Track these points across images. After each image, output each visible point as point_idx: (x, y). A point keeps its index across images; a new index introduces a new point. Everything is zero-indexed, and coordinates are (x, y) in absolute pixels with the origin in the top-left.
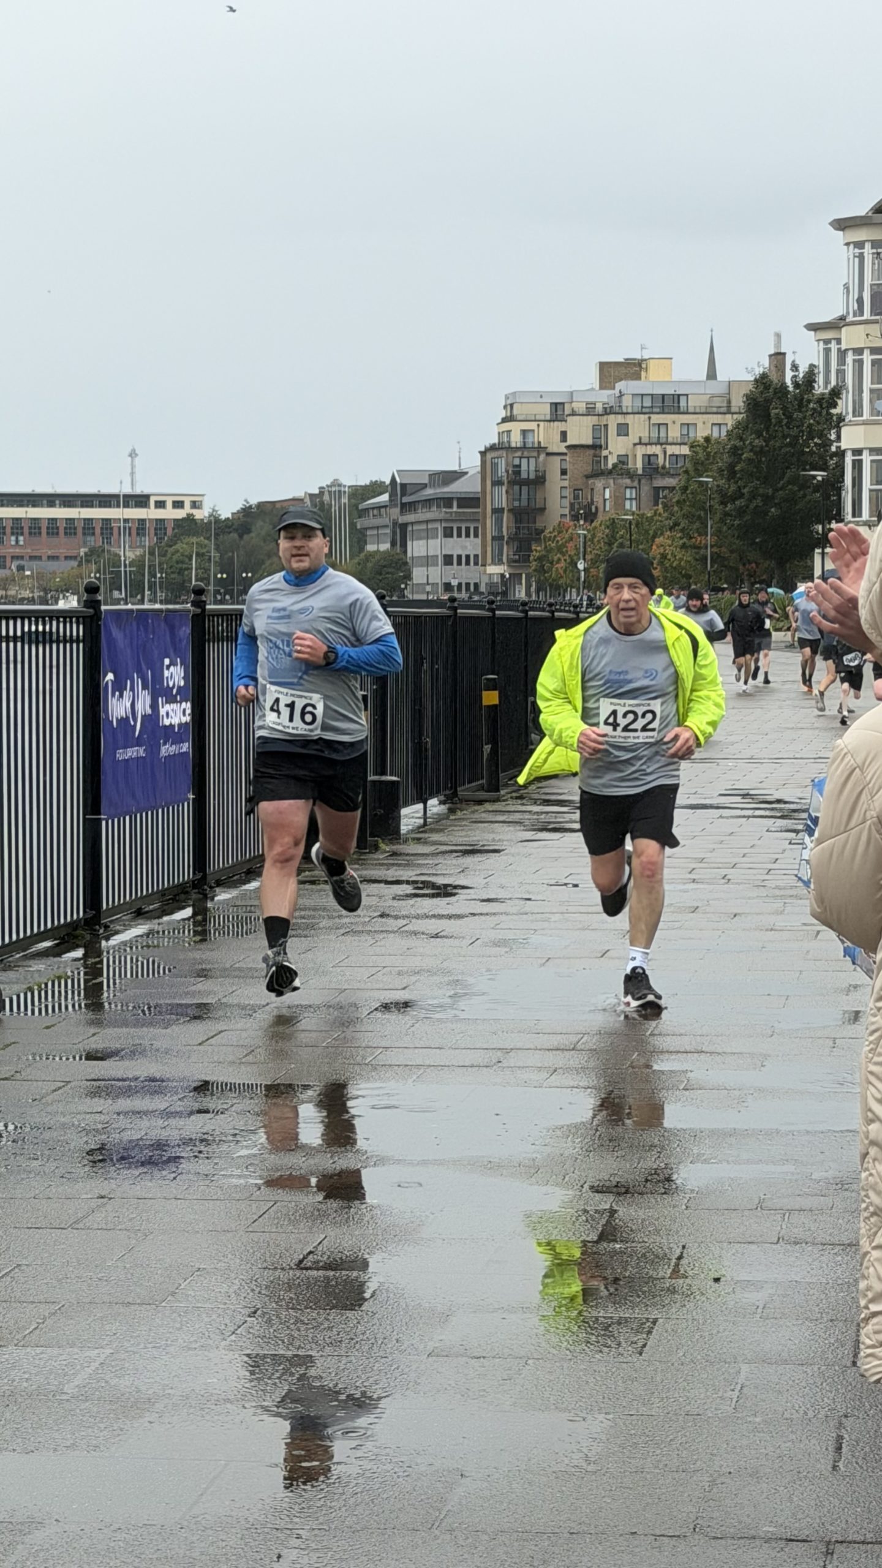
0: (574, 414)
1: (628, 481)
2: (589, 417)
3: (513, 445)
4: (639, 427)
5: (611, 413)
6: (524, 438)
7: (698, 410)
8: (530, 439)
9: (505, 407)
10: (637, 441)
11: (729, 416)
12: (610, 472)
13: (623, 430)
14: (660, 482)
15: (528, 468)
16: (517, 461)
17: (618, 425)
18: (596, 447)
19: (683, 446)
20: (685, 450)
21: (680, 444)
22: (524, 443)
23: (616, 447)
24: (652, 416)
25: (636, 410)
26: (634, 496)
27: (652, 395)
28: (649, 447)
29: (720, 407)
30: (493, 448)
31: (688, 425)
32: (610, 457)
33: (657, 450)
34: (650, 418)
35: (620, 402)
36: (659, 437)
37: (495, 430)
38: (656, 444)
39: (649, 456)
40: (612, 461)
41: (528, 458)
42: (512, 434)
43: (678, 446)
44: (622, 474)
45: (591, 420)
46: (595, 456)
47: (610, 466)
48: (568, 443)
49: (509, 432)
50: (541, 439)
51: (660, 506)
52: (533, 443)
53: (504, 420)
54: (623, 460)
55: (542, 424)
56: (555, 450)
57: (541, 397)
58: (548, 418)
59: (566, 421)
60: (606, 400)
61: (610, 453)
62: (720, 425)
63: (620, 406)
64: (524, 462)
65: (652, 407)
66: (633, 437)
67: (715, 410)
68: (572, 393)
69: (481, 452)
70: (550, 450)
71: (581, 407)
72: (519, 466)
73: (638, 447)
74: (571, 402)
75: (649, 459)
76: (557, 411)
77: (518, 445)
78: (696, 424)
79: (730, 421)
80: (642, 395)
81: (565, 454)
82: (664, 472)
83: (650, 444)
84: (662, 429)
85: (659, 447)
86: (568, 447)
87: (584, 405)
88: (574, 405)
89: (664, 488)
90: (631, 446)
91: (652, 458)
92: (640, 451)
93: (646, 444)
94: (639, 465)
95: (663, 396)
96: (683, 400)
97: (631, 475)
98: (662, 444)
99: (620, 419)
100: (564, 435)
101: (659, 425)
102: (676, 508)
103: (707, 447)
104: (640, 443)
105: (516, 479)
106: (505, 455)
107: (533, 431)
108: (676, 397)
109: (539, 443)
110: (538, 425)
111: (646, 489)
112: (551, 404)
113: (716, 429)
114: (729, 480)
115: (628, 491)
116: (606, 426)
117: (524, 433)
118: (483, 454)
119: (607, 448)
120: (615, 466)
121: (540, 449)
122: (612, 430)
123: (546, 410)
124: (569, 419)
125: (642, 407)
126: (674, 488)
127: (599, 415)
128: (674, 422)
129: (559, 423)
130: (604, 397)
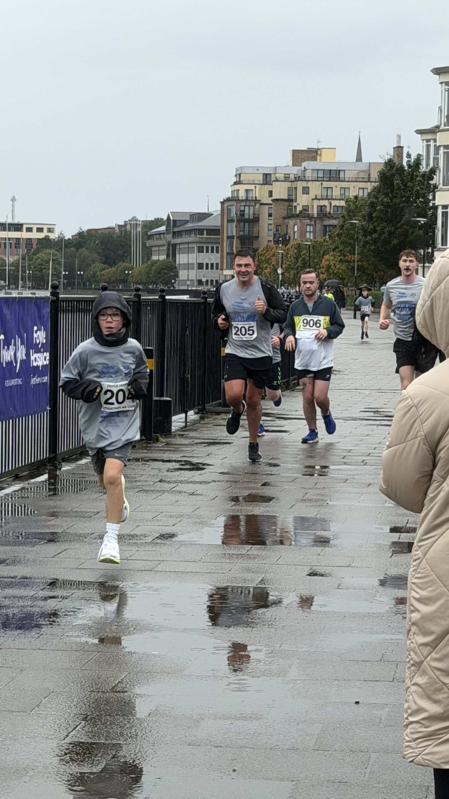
0: (277, 180)
1: (308, 221)
2: (286, 183)
3: (240, 198)
4: (315, 189)
5: (299, 180)
6: (247, 194)
7: (351, 180)
8: (250, 195)
9: (236, 175)
10: (314, 197)
11: (369, 184)
12: (298, 216)
13: (306, 191)
14: (327, 222)
15: (249, 212)
16: (242, 208)
17: (303, 187)
18: (290, 200)
19: (341, 201)
20: (343, 203)
22: (247, 197)
23: (302, 201)
24: (323, 182)
25: (314, 179)
26: (312, 230)
27: (323, 170)
28: (321, 201)
29: (363, 178)
30: (228, 200)
31: (345, 188)
32: (298, 206)
33: (326, 203)
34: (322, 184)
35: (304, 174)
36: (327, 196)
37: (230, 189)
38: (325, 199)
39: (321, 206)
40: (299, 209)
41: (249, 206)
42: (240, 192)
43: (339, 201)
44: (305, 217)
45: (287, 185)
46: (289, 206)
47: (298, 212)
48: (273, 198)
49: (238, 190)
50: (257, 195)
51: (327, 236)
52: (252, 197)
53: (235, 184)
54: (305, 209)
55: (257, 186)
56: (266, 202)
57: (257, 170)
58: (261, 182)
59: (272, 185)
60: (296, 173)
61: (298, 204)
62: (363, 189)
63: (305, 177)
64: (247, 208)
65: (323, 177)
66: (312, 195)
67: (361, 180)
68: (276, 168)
70: (262, 202)
71: (281, 177)
72: (244, 211)
73: (315, 201)
74: (275, 174)
75: (321, 208)
76: (267, 179)
77: (243, 199)
78: (349, 188)
79: (369, 186)
80: (318, 170)
81: (271, 204)
82: (330, 216)
83: (322, 199)
84: (329, 190)
85: (327, 201)
86: (274, 200)
87: (283, 175)
88: (277, 175)
89: (330, 226)
90: (311, 200)
91: (323, 208)
92: (316, 203)
93: (319, 199)
94: (315, 212)
95: (330, 170)
96: (342, 173)
97: (310, 217)
98: (329, 200)
99: (304, 184)
100: (271, 193)
101: (327, 188)
102: (337, 238)
103: (356, 202)
104: (316, 199)
105: (242, 219)
106: (235, 204)
107: (252, 190)
108: (338, 171)
109: (256, 197)
110: (255, 187)
111: (319, 226)
112: (263, 174)
113: (361, 191)
114: (368, 222)
115: (308, 227)
116: (296, 188)
117: (247, 191)
118: (222, 203)
119: (296, 201)
120: (301, 212)
121: (256, 201)
122: (300, 191)
123: (260, 178)
124: (274, 183)
125: (318, 177)
126: (335, 226)
127: (291, 181)
128: (336, 187)
129: (268, 186)
130: (295, 171)
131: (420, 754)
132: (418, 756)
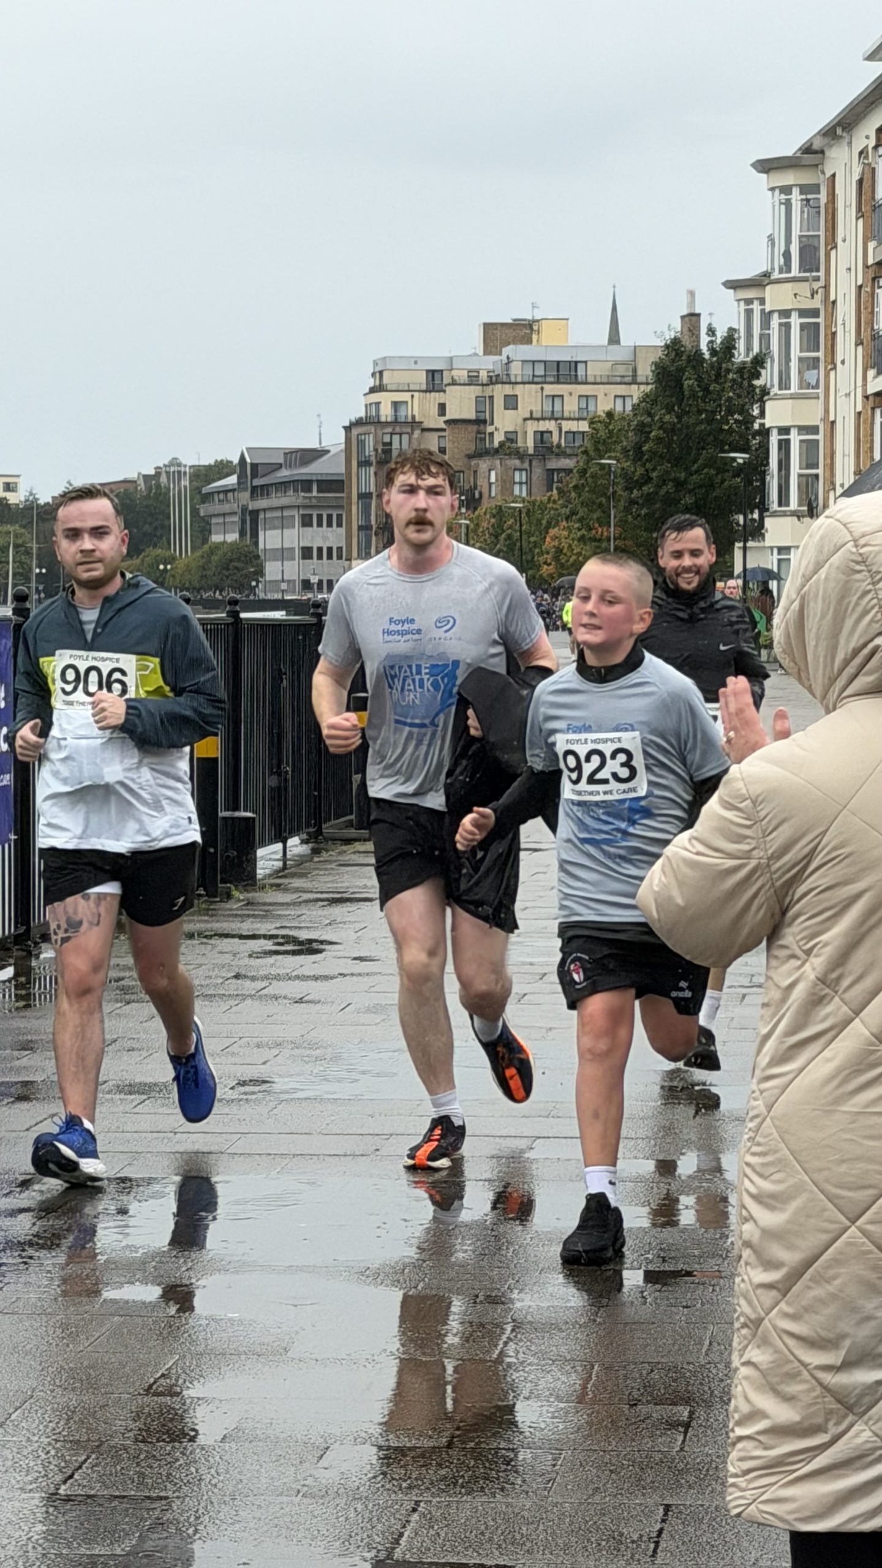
0: (454, 383)
1: (517, 462)
2: (472, 387)
3: (383, 419)
4: (530, 398)
5: (497, 383)
6: (396, 411)
7: (598, 380)
8: (402, 413)
9: (373, 375)
10: (528, 415)
11: (635, 387)
12: (497, 451)
13: (511, 403)
14: (553, 464)
16: (387, 439)
17: (506, 396)
18: (480, 422)
19: (581, 422)
20: (584, 426)
21: (578, 419)
22: (396, 416)
23: (503, 423)
24: (545, 386)
25: (526, 379)
26: (524, 480)
27: (545, 362)
28: (541, 422)
29: (623, 377)
30: (359, 422)
31: (587, 397)
32: (496, 434)
33: (551, 426)
34: (542, 389)
35: (507, 370)
36: (553, 412)
37: (363, 401)
38: (550, 419)
39: (542, 433)
40: (499, 438)
41: (401, 434)
42: (382, 406)
43: (575, 422)
44: (510, 454)
45: (476, 390)
46: (478, 432)
47: (496, 444)
48: (448, 417)
49: (378, 404)
50: (416, 413)
51: (555, 491)
52: (406, 417)
53: (373, 390)
54: (511, 438)
55: (416, 394)
56: (432, 425)
57: (416, 363)
58: (424, 387)
59: (444, 391)
60: (491, 367)
61: (496, 429)
62: (624, 397)
63: (508, 375)
64: (396, 438)
65: (545, 376)
66: (523, 411)
67: (619, 379)
68: (451, 359)
69: (345, 428)
70: (426, 425)
71: (461, 375)
72: (390, 444)
73: (529, 422)
74: (451, 369)
75: (541, 435)
76: (435, 381)
77: (389, 420)
78: (596, 397)
79: (636, 393)
80: (534, 362)
81: (443, 430)
82: (561, 453)
83: (543, 419)
84: (557, 401)
85: (553, 422)
86: (448, 422)
87: (465, 373)
88: (454, 373)
89: (559, 470)
90: (520, 421)
91: (545, 435)
92: (532, 427)
93: (538, 419)
94: (530, 443)
95: (558, 363)
96: (581, 367)
97: (521, 455)
98: (556, 419)
99: (508, 390)
100: (442, 409)
101: (553, 397)
102: (573, 495)
103: (610, 423)
104: (531, 418)
106: (373, 430)
107: (406, 402)
108: (573, 365)
109: (413, 417)
110: (412, 396)
111: (538, 472)
112: (428, 371)
113: (619, 402)
114: (635, 461)
115: (517, 474)
116: (491, 397)
117: (396, 405)
118: (348, 429)
119: (492, 423)
120: (502, 444)
121: (414, 424)
122: (499, 403)
123: (422, 379)
124: (448, 389)
125: (534, 376)
126: (570, 471)
127: (483, 385)
128: (571, 394)
129: (437, 394)
130: (488, 364)
131: (755, 1500)
132: (750, 1504)
